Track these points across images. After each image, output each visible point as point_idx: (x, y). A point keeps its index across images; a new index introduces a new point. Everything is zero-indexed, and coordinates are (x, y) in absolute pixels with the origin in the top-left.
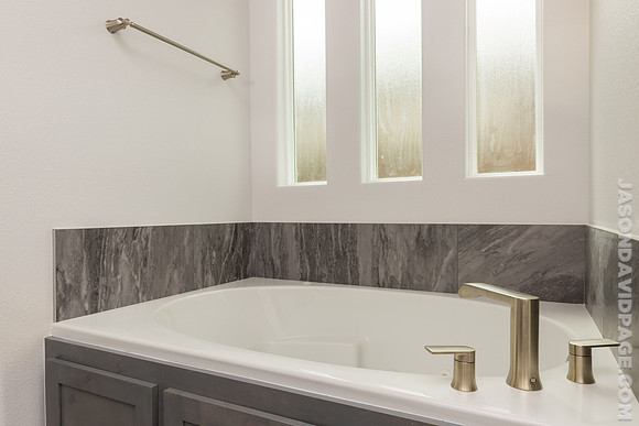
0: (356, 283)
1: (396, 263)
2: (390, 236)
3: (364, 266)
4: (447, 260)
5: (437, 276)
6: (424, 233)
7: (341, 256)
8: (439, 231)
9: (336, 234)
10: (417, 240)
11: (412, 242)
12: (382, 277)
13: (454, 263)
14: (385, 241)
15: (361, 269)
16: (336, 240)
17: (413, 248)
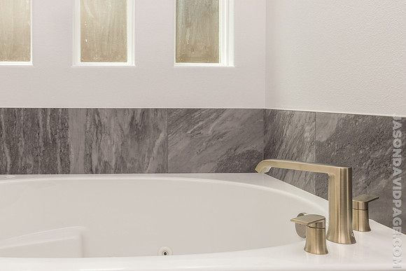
0: (66, 171)
1: (110, 147)
2: (104, 120)
3: (76, 153)
4: (158, 142)
5: (149, 158)
6: (138, 117)
7: (50, 144)
8: (152, 115)
9: (44, 120)
10: (131, 124)
11: (126, 126)
12: (95, 162)
13: (164, 145)
14: (98, 125)
15: (72, 156)
16: (45, 126)
17: (126, 132)
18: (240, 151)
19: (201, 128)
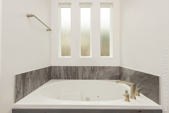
0: (78, 79)
1: (87, 74)
2: (86, 69)
3: (80, 75)
4: (97, 73)
5: (95, 76)
6: (93, 68)
7: (75, 73)
8: (95, 68)
9: (74, 68)
10: (91, 69)
11: (90, 70)
12: (84, 77)
13: (98, 74)
14: (84, 70)
15: (79, 76)
16: (74, 70)
17: (90, 71)
18: (114, 75)
19: (106, 70)
